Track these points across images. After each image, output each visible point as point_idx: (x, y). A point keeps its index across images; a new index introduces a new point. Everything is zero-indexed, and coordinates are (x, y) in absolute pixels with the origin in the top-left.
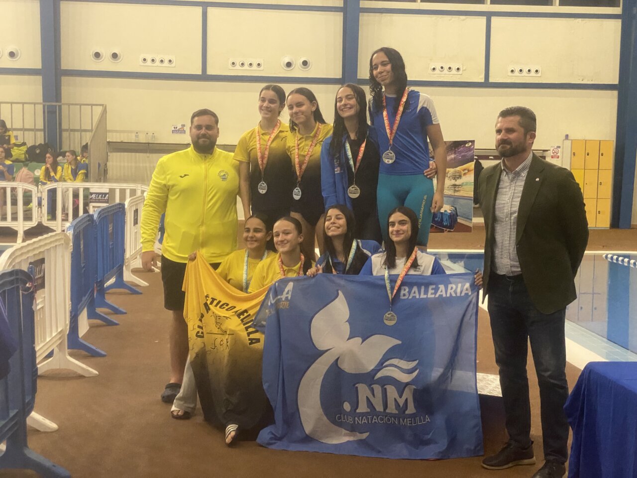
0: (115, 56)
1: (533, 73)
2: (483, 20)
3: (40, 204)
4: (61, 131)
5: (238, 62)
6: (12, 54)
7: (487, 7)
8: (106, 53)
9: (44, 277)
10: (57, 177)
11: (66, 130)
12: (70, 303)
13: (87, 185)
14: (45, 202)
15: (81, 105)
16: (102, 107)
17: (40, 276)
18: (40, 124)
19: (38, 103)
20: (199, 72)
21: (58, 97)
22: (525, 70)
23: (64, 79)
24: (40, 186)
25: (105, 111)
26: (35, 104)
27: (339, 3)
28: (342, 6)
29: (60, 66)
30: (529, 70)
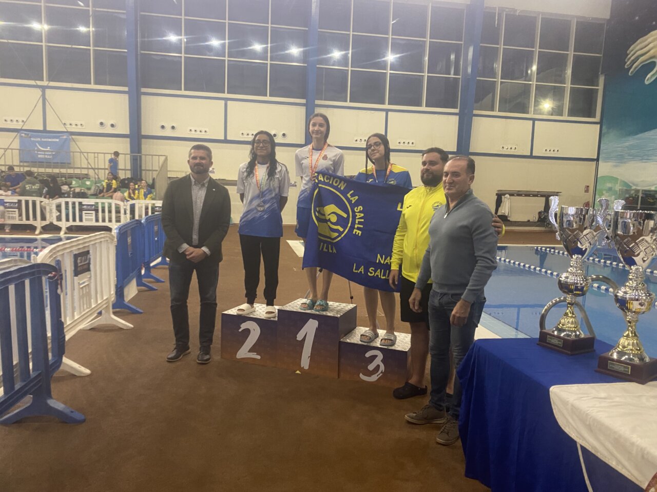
0: (173, 128)
1: (410, 144)
2: (384, 113)
3: (125, 213)
4: (141, 170)
5: (245, 133)
6: (112, 126)
7: (386, 106)
8: (168, 126)
9: (89, 264)
10: (135, 197)
11: (144, 170)
12: (116, 279)
13: (154, 202)
14: (128, 212)
15: (152, 155)
16: (164, 157)
17: (85, 263)
18: (129, 167)
19: (127, 154)
20: (223, 138)
21: (139, 151)
22: (406, 142)
23: (143, 141)
24: (125, 202)
25: (166, 159)
26: (125, 154)
27: (304, 101)
28: (305, 102)
29: (141, 132)
30: (408, 143)
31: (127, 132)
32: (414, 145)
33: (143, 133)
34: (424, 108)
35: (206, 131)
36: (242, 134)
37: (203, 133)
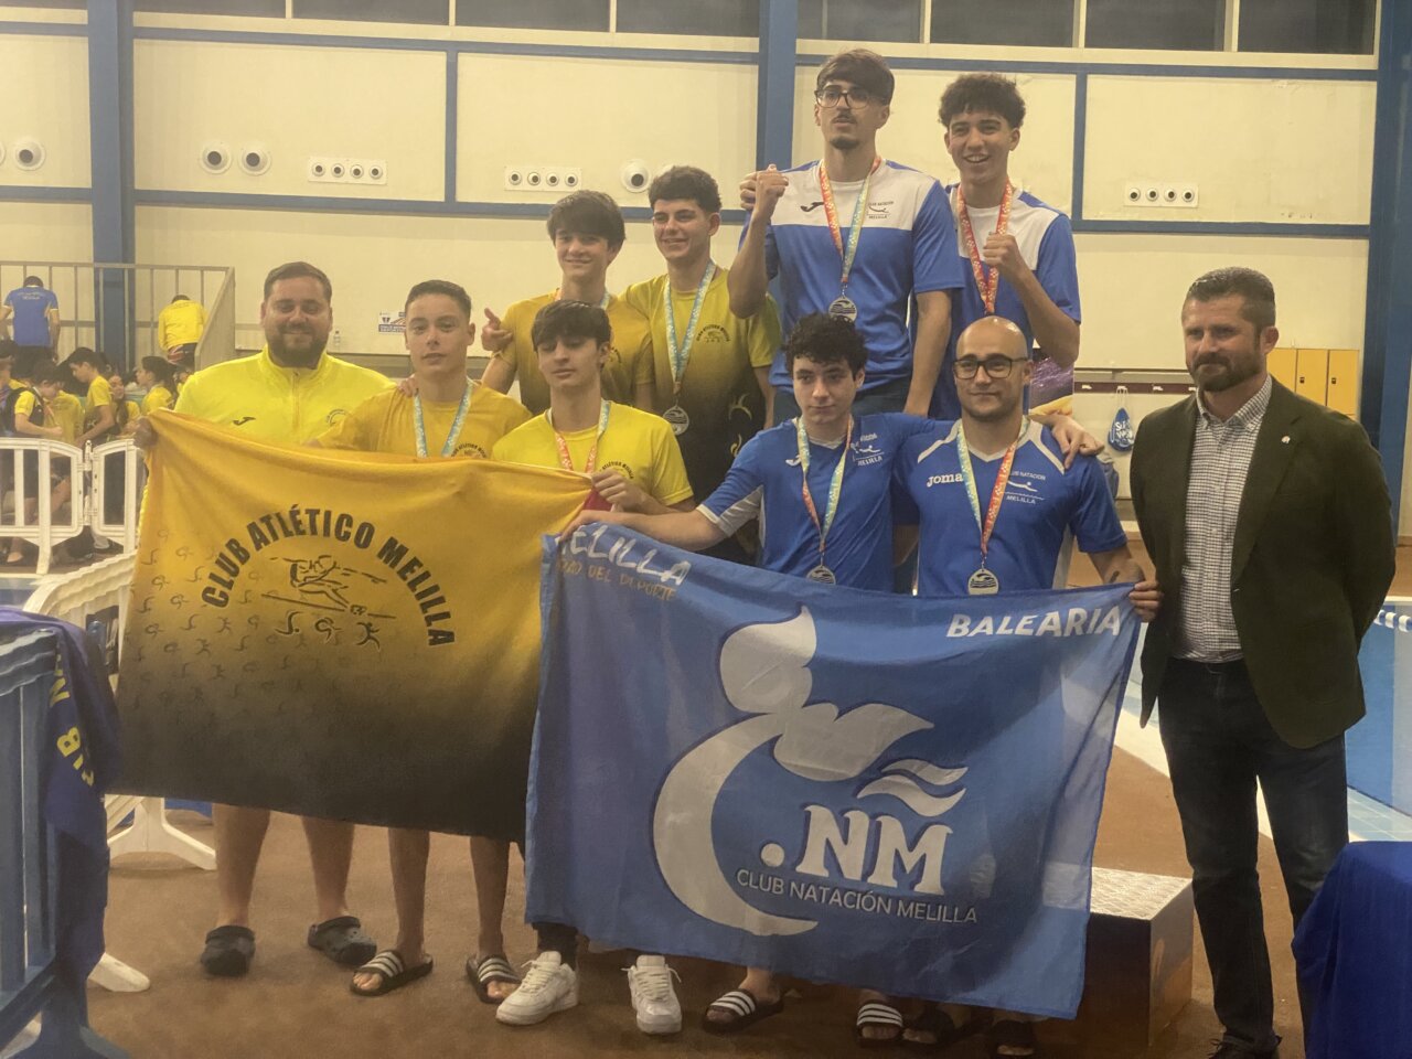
0: (253, 160)
1: (1179, 201)
2: (1068, 83)
4: (134, 326)
6: (26, 157)
7: (1080, 53)
8: (234, 154)
15: (178, 269)
16: (222, 275)
18: (88, 313)
19: (83, 265)
20: (440, 197)
21: (127, 251)
22: (1163, 193)
23: (142, 213)
25: (231, 283)
26: (76, 266)
27: (750, 44)
28: (757, 50)
29: (132, 182)
30: (1171, 195)
31: (84, 180)
32: (1194, 203)
33: (140, 184)
34: (1231, 56)
35: (375, 172)
36: (515, 177)
37: (367, 178)
